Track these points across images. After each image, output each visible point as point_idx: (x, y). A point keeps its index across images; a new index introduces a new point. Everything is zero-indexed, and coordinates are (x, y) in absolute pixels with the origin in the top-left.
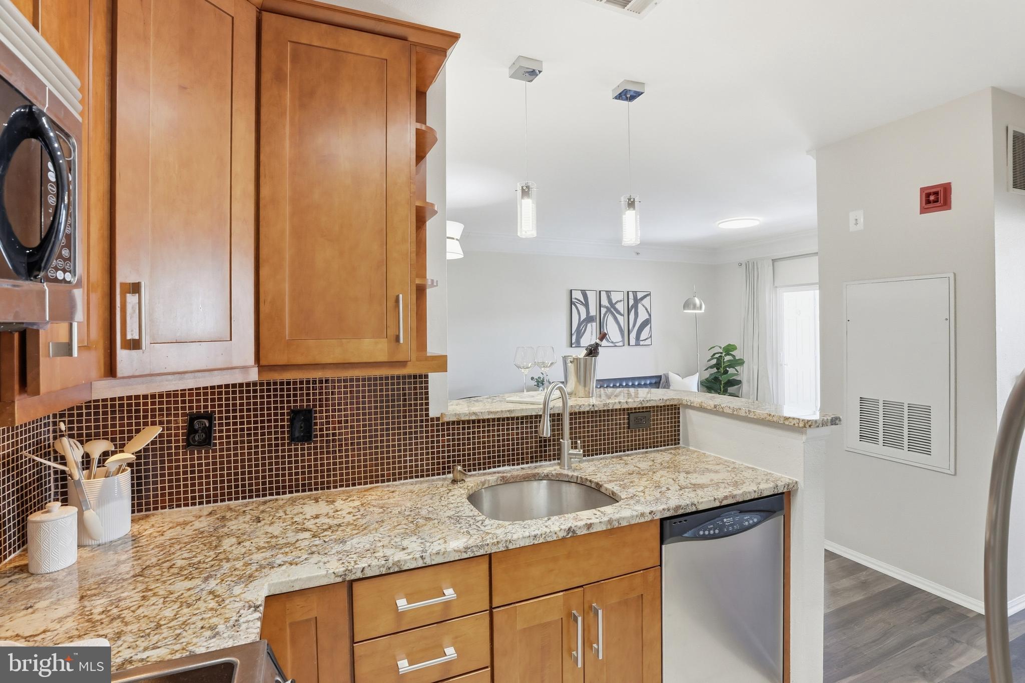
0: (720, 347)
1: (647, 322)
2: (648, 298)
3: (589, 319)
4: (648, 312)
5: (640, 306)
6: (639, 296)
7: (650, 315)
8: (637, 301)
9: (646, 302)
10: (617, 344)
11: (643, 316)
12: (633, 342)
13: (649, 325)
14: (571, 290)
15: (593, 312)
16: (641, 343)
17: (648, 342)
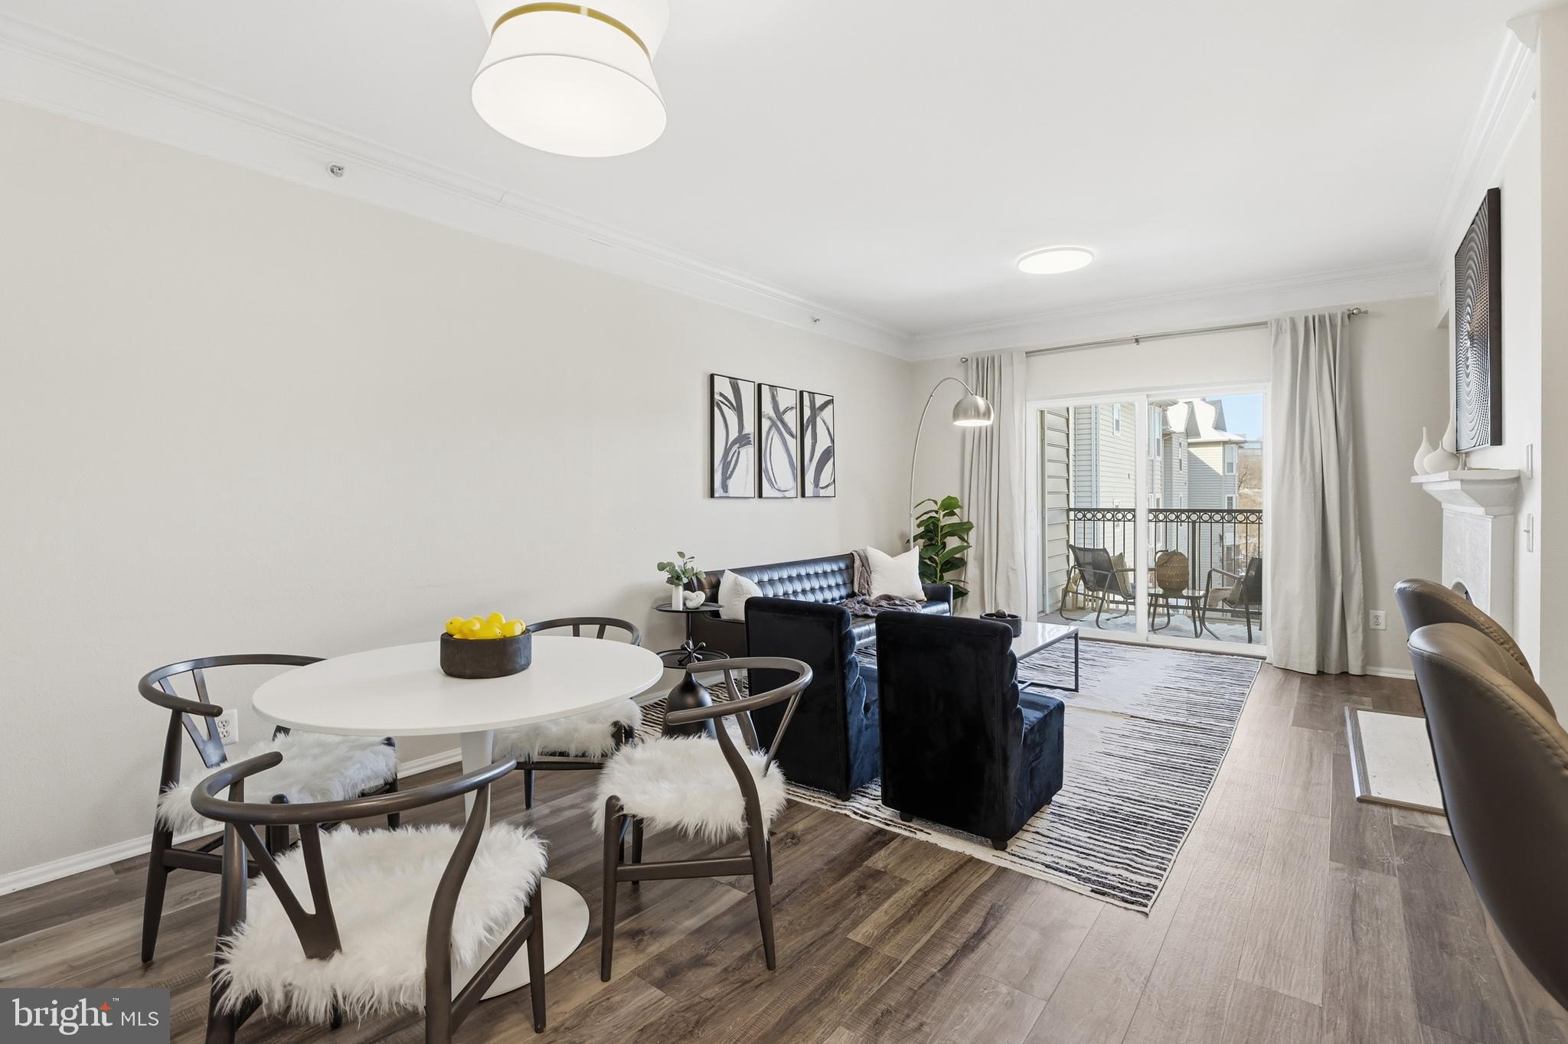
0: (936, 502)
1: (828, 454)
2: (830, 407)
3: (742, 440)
4: (830, 433)
5: (819, 420)
6: (819, 401)
7: (833, 441)
8: (815, 411)
9: (827, 413)
10: (787, 494)
11: (823, 443)
12: (809, 491)
13: (831, 460)
14: (712, 376)
15: (750, 427)
16: (822, 493)
17: (829, 491)
